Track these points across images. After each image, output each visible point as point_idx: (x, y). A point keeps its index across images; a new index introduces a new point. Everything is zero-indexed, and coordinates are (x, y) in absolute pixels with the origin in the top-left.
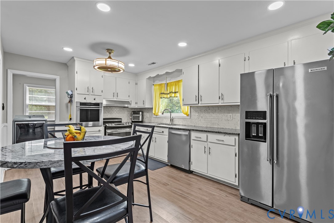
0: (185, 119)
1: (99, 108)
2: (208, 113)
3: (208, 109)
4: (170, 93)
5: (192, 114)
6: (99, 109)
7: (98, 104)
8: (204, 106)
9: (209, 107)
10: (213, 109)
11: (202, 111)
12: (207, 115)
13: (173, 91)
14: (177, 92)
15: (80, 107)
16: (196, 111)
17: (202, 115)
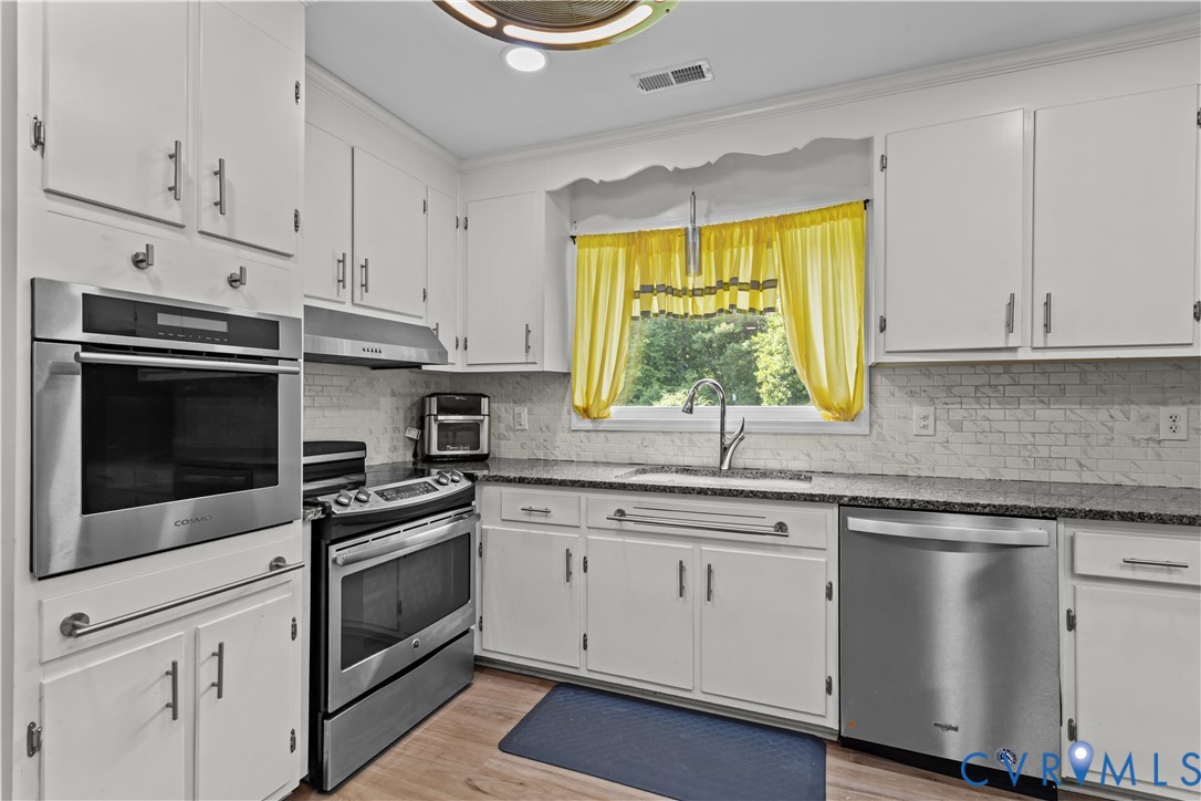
0: (825, 440)
1: (274, 361)
2: (1004, 401)
3: (1005, 379)
4: (722, 285)
5: (883, 407)
6: (275, 375)
7: (265, 331)
8: (973, 364)
9: (1015, 369)
10: (1041, 380)
11: (955, 390)
12: (996, 413)
13: (745, 277)
14: (772, 284)
15: (87, 347)
16: (912, 394)
17: (957, 414)
